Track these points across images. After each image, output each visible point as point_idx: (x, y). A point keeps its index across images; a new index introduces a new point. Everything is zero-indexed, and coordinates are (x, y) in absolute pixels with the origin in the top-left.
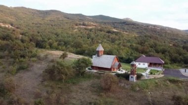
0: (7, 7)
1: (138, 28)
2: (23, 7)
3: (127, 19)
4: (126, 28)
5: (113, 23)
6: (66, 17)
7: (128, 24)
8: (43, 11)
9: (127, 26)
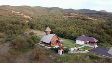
0: (31, 7)
1: (108, 16)
2: (39, 6)
3: (103, 11)
4: (99, 17)
5: (91, 14)
6: (61, 11)
7: (101, 14)
8: (49, 8)
9: (100, 15)
